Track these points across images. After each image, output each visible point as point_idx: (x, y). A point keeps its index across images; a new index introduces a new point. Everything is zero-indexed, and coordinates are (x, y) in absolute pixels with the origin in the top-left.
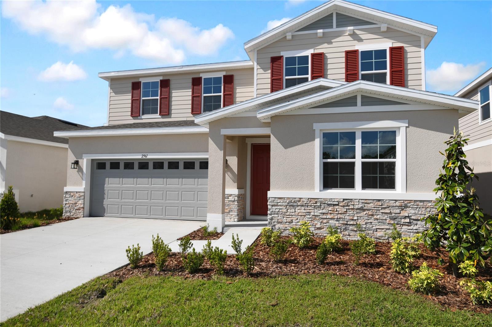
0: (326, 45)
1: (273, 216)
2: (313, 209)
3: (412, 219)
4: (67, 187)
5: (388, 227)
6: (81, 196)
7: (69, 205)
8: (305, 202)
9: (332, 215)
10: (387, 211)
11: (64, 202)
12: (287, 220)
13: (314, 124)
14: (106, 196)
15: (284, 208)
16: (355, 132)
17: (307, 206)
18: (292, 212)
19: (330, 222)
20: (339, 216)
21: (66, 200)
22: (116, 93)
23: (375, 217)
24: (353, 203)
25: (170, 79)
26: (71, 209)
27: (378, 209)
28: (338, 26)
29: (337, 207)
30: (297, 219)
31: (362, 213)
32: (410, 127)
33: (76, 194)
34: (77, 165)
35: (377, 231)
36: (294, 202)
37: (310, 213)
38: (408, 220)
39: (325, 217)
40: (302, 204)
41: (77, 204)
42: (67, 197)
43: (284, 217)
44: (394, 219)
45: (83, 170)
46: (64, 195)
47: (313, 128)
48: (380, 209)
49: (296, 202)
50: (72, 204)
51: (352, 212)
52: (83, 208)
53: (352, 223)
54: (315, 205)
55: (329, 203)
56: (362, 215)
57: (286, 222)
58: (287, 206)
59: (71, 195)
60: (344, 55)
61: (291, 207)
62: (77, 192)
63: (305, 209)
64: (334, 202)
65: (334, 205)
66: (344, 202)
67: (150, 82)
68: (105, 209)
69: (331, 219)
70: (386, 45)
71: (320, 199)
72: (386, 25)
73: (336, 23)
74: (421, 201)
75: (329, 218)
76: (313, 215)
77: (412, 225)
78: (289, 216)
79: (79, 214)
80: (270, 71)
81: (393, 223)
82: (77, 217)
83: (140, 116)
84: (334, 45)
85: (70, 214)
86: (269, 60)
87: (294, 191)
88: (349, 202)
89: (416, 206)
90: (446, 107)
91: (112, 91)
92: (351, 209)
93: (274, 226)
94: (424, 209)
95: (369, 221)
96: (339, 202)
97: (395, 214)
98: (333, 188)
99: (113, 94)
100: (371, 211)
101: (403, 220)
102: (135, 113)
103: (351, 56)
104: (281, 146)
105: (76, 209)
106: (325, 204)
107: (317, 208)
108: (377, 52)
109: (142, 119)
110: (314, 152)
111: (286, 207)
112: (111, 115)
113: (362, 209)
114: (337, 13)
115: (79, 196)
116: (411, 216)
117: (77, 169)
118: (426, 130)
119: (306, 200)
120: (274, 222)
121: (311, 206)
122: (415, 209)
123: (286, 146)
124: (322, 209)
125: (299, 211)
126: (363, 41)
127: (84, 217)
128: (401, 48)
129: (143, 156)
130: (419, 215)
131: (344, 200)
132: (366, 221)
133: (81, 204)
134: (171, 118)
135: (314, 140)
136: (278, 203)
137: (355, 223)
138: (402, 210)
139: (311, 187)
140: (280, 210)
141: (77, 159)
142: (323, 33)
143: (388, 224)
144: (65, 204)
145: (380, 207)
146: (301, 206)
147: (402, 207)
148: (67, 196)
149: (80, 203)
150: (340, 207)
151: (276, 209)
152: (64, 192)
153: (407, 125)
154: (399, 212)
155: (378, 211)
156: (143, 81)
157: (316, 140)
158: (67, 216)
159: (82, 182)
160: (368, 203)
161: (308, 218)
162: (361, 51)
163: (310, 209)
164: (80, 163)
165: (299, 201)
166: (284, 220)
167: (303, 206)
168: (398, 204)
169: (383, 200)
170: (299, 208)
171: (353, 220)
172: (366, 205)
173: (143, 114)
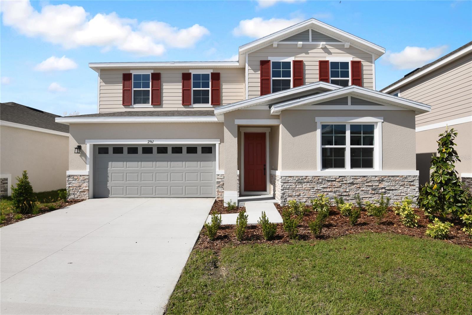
0: (304, 55)
1: (284, 191)
2: (316, 184)
3: (386, 189)
4: (69, 171)
5: (370, 196)
6: (85, 179)
7: (73, 188)
8: (311, 179)
9: (331, 188)
10: (370, 184)
11: (68, 186)
12: (296, 194)
13: (316, 117)
14: (109, 179)
15: (294, 184)
16: (345, 125)
17: (312, 182)
18: (300, 188)
19: (329, 194)
20: (336, 189)
21: (69, 184)
22: (106, 82)
23: (362, 189)
24: (346, 179)
25: (161, 73)
26: (74, 192)
27: (364, 183)
28: (313, 40)
29: (335, 182)
30: (304, 193)
31: (352, 186)
32: (385, 122)
33: (80, 178)
34: (80, 150)
35: (363, 199)
36: (302, 179)
37: (314, 188)
38: (384, 190)
39: (326, 191)
40: (308, 181)
41: (82, 187)
42: (70, 181)
43: (293, 192)
44: (374, 190)
45: (86, 155)
46: (67, 179)
47: (315, 121)
48: (365, 183)
49: (303, 179)
50: (76, 186)
51: (345, 186)
52: (88, 190)
53: (345, 194)
54: (318, 181)
55: (329, 179)
56: (352, 188)
57: (295, 196)
58: (296, 182)
59: (75, 179)
60: (318, 63)
61: (299, 184)
62: (80, 175)
63: (310, 185)
64: (332, 178)
65: (332, 181)
66: (340, 179)
67: (141, 75)
68: (109, 191)
69: (330, 192)
70: (348, 59)
71: (321, 176)
72: (349, 44)
73: (312, 38)
74: (392, 176)
75: (328, 191)
76: (316, 189)
77: (386, 194)
78: (297, 191)
79: (84, 196)
80: (259, 72)
81: (374, 193)
82: (82, 199)
83: (131, 105)
84: (310, 55)
85: (74, 196)
86: (259, 63)
87: (301, 171)
88: (343, 178)
89: (389, 180)
90: (408, 109)
91: (101, 81)
92: (345, 183)
93: (286, 199)
94: (394, 182)
95: (357, 192)
96: (336, 178)
97: (375, 187)
98: (329, 168)
99: (103, 84)
100: (358, 185)
101: (380, 191)
102: (126, 102)
103: (323, 64)
104: (290, 135)
105: (81, 192)
106: (325, 180)
107: (319, 184)
108: (343, 64)
109: (134, 108)
110: (316, 139)
111: (295, 184)
112: (102, 103)
113: (352, 184)
114: (312, 30)
115: (83, 179)
116: (386, 187)
117: (80, 154)
118: (395, 125)
119: (311, 178)
120: (286, 196)
121: (315, 182)
122: (388, 182)
123: (294, 134)
124: (323, 184)
125: (305, 186)
126: (331, 54)
127: (89, 199)
128: (359, 62)
129: (150, 142)
130: (391, 187)
131: (340, 177)
132: (355, 192)
133: (86, 187)
134: (163, 108)
135: (316, 130)
136: (288, 180)
137: (347, 194)
138: (380, 183)
139: (315, 167)
140: (291, 186)
141: (79, 144)
142: (303, 44)
143: (371, 194)
144: (68, 187)
145: (365, 181)
146: (307, 182)
147: (380, 181)
148: (70, 179)
149: (85, 185)
150: (336, 182)
151: (287, 185)
152: (67, 176)
153: (383, 121)
154: (378, 185)
155: (363, 185)
156: (134, 73)
157: (317, 130)
158: (71, 198)
159: (86, 167)
160: (357, 179)
161: (312, 192)
162: (331, 62)
163: (314, 184)
164: (83, 148)
165: (305, 179)
166: (294, 194)
167: (308, 182)
168: (377, 179)
169: (367, 176)
170: (305, 184)
171: (346, 192)
172: (355, 180)
173: (135, 103)
